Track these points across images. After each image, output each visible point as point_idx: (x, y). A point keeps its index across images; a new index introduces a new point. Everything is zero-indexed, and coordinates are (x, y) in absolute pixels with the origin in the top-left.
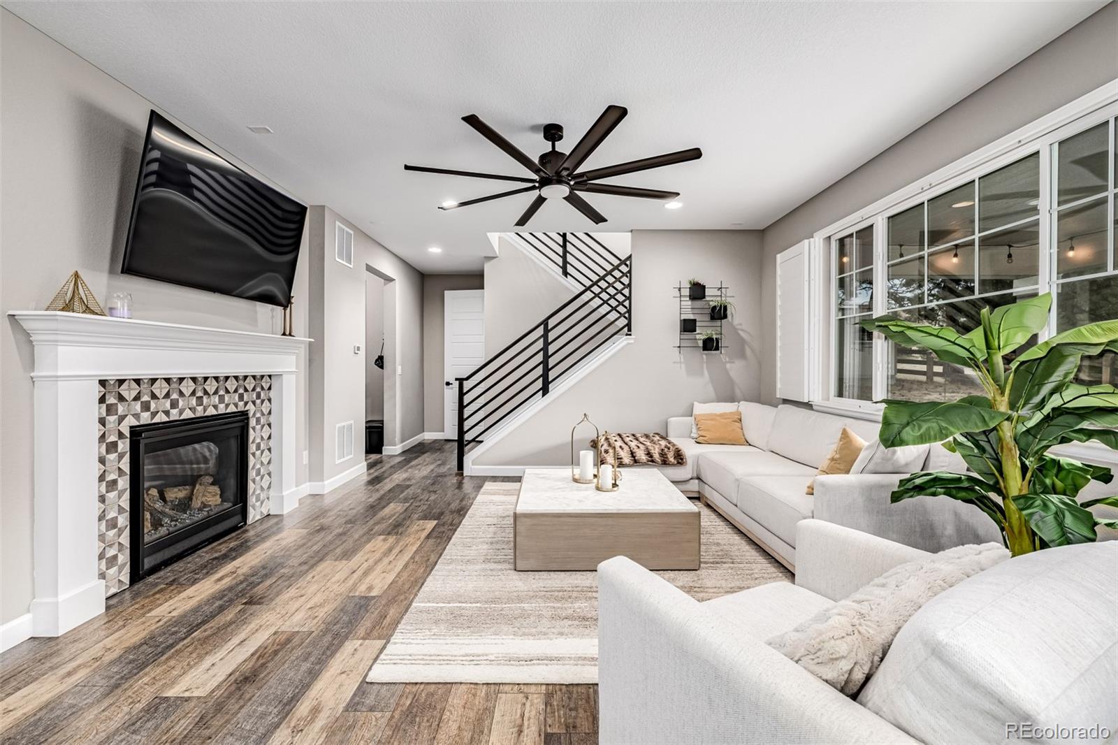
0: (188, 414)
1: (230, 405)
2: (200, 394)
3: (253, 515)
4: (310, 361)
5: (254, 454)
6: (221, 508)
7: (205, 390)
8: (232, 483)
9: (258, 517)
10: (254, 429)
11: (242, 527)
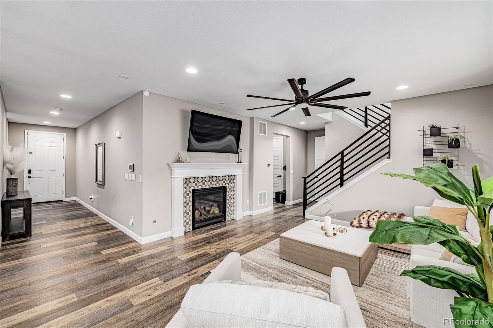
0: (207, 187)
1: (221, 184)
2: (211, 181)
3: (228, 218)
4: (250, 170)
5: (228, 200)
6: (219, 214)
7: (212, 180)
8: (222, 207)
9: (230, 219)
10: (228, 192)
11: (224, 221)
